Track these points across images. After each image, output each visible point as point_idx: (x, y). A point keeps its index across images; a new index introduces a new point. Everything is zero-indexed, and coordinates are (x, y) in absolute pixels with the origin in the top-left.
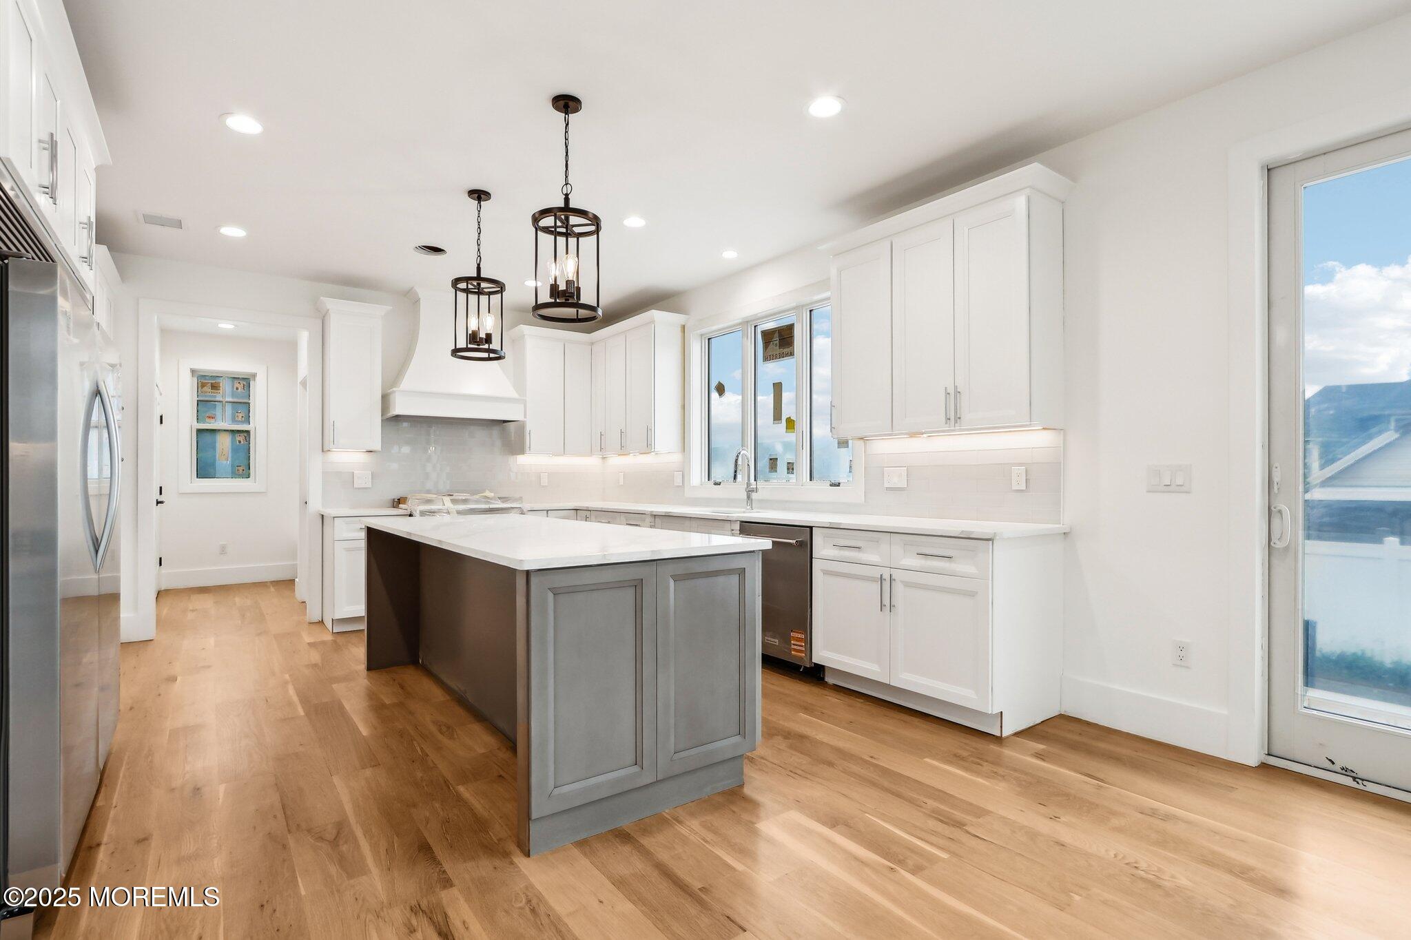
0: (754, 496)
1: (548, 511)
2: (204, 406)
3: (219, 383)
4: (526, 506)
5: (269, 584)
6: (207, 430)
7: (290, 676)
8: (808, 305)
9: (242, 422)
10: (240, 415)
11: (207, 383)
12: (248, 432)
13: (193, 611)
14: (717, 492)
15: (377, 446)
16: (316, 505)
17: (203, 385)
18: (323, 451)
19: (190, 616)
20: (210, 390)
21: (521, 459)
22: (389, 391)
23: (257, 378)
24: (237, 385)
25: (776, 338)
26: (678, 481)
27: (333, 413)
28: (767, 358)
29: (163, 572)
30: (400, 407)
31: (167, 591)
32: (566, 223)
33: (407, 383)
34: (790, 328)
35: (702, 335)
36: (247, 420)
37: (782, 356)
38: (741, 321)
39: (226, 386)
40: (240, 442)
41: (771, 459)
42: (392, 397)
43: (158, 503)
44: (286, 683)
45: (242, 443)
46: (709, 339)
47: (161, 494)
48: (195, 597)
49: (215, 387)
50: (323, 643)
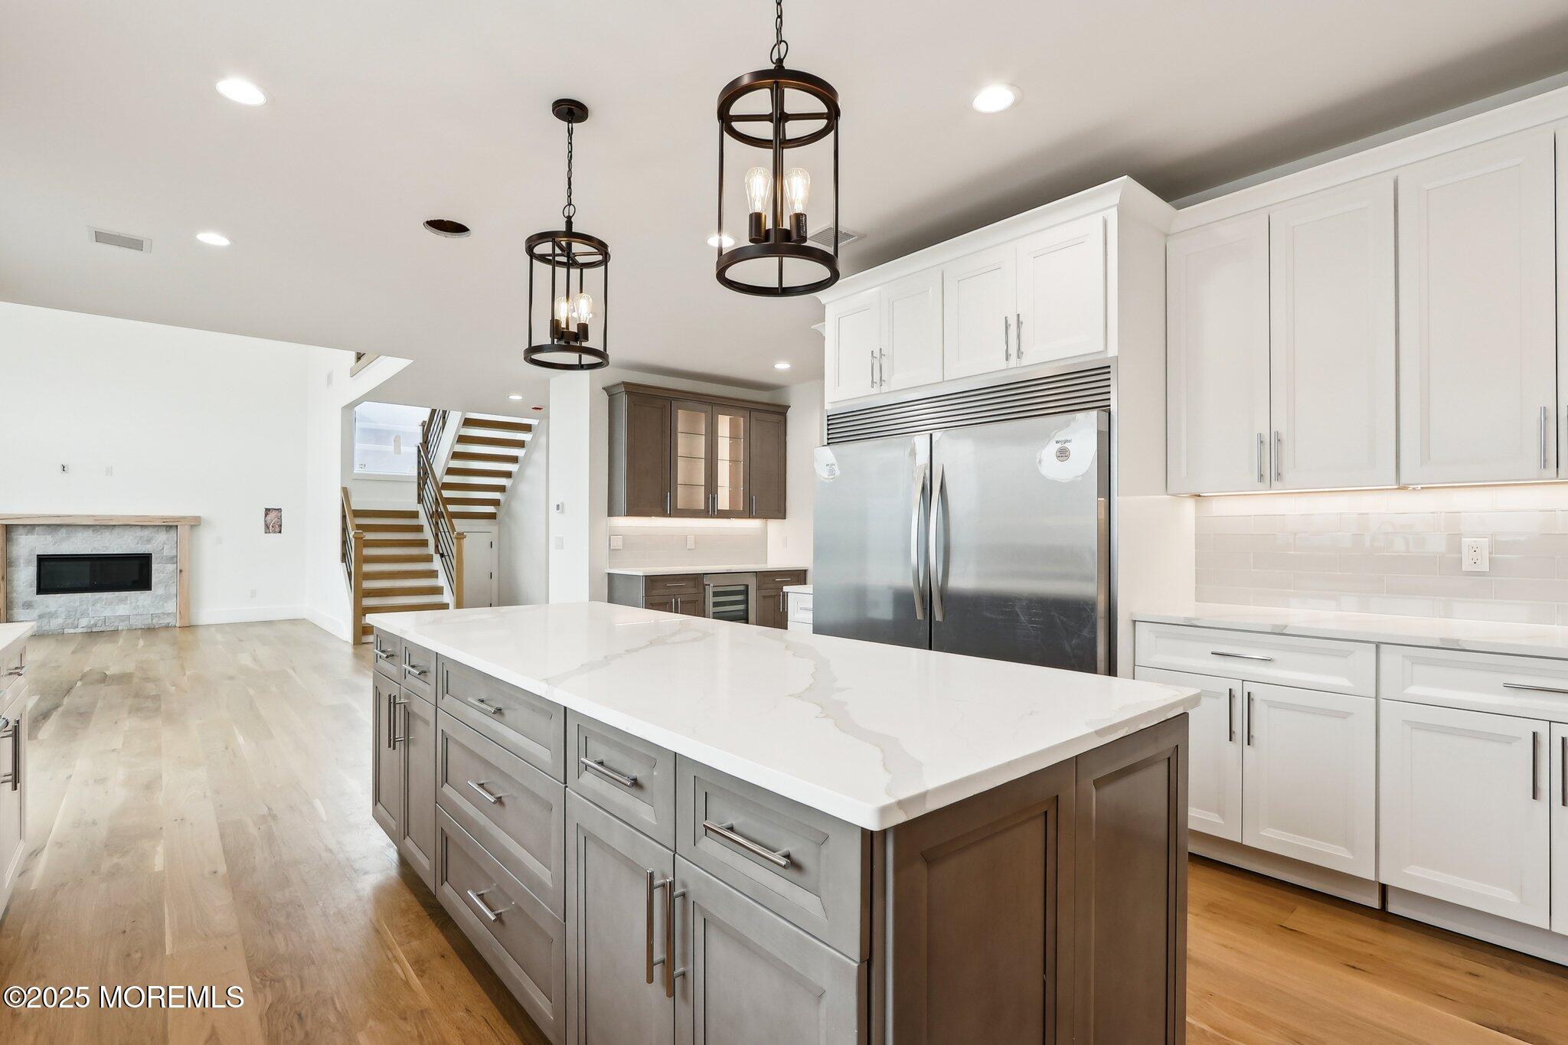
32: (567, 251)
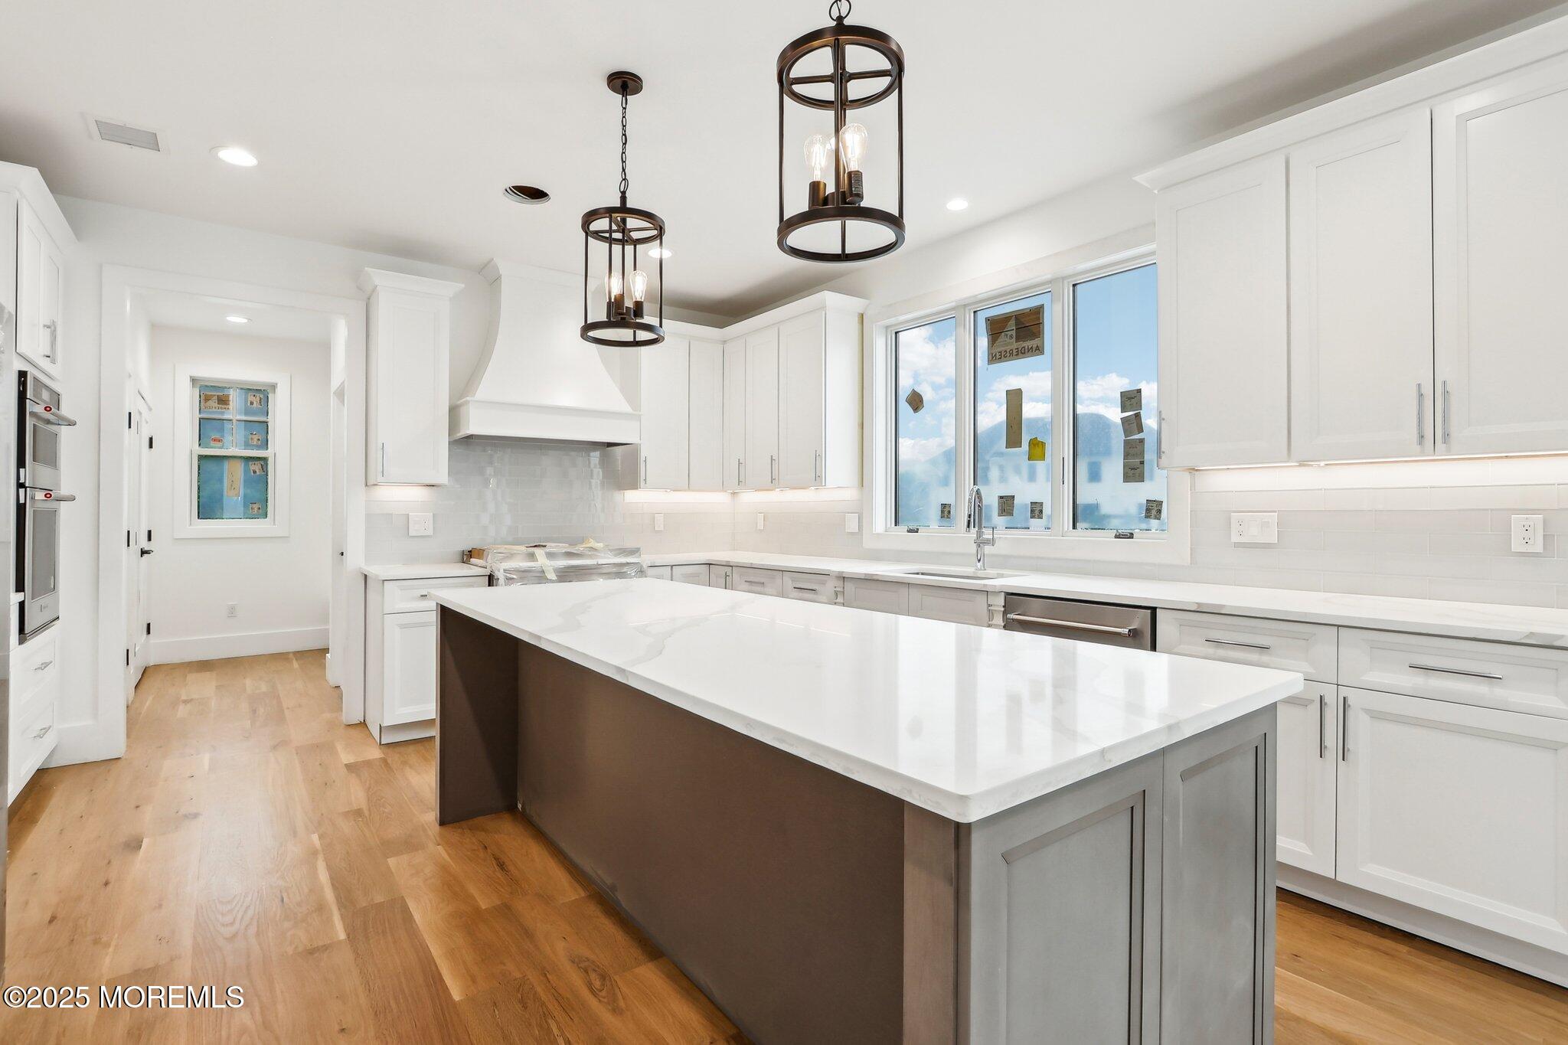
0: (987, 549)
1: (672, 566)
2: (207, 427)
3: (228, 396)
4: (645, 559)
5: (291, 656)
6: (212, 456)
7: (321, 837)
8: (1070, 276)
9: (259, 447)
10: (256, 438)
11: (212, 395)
12: (265, 459)
13: (185, 702)
14: (914, 542)
15: (442, 476)
16: (356, 560)
17: (207, 399)
18: (366, 485)
19: (182, 711)
20: (216, 405)
21: (631, 496)
22: (459, 402)
23: (278, 390)
24: (251, 398)
25: (1012, 325)
26: (852, 525)
27: (384, 432)
28: (994, 358)
29: (152, 641)
30: (476, 424)
31: (157, 667)
33: (485, 390)
34: (1037, 313)
35: (887, 327)
36: (265, 444)
37: (1021, 353)
38: (954, 304)
39: (235, 398)
40: (255, 472)
41: (1001, 497)
42: (463, 410)
43: (143, 552)
44: (315, 853)
45: (258, 473)
46: (896, 333)
47: (149, 539)
48: (192, 677)
49: (223, 401)
50: (368, 763)
